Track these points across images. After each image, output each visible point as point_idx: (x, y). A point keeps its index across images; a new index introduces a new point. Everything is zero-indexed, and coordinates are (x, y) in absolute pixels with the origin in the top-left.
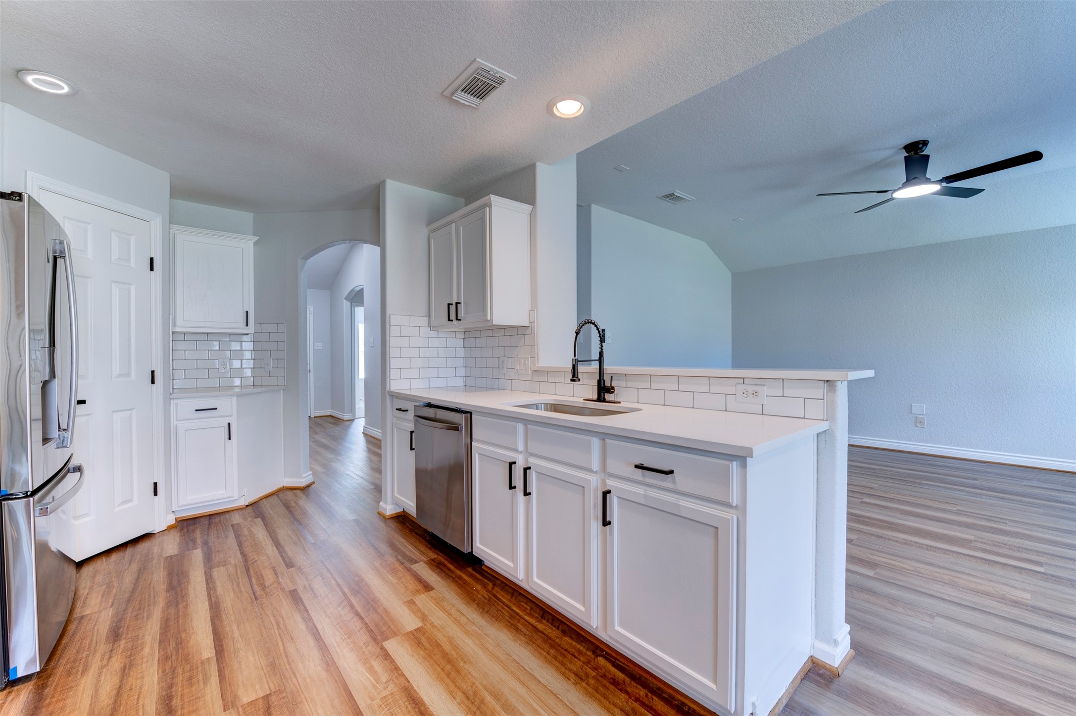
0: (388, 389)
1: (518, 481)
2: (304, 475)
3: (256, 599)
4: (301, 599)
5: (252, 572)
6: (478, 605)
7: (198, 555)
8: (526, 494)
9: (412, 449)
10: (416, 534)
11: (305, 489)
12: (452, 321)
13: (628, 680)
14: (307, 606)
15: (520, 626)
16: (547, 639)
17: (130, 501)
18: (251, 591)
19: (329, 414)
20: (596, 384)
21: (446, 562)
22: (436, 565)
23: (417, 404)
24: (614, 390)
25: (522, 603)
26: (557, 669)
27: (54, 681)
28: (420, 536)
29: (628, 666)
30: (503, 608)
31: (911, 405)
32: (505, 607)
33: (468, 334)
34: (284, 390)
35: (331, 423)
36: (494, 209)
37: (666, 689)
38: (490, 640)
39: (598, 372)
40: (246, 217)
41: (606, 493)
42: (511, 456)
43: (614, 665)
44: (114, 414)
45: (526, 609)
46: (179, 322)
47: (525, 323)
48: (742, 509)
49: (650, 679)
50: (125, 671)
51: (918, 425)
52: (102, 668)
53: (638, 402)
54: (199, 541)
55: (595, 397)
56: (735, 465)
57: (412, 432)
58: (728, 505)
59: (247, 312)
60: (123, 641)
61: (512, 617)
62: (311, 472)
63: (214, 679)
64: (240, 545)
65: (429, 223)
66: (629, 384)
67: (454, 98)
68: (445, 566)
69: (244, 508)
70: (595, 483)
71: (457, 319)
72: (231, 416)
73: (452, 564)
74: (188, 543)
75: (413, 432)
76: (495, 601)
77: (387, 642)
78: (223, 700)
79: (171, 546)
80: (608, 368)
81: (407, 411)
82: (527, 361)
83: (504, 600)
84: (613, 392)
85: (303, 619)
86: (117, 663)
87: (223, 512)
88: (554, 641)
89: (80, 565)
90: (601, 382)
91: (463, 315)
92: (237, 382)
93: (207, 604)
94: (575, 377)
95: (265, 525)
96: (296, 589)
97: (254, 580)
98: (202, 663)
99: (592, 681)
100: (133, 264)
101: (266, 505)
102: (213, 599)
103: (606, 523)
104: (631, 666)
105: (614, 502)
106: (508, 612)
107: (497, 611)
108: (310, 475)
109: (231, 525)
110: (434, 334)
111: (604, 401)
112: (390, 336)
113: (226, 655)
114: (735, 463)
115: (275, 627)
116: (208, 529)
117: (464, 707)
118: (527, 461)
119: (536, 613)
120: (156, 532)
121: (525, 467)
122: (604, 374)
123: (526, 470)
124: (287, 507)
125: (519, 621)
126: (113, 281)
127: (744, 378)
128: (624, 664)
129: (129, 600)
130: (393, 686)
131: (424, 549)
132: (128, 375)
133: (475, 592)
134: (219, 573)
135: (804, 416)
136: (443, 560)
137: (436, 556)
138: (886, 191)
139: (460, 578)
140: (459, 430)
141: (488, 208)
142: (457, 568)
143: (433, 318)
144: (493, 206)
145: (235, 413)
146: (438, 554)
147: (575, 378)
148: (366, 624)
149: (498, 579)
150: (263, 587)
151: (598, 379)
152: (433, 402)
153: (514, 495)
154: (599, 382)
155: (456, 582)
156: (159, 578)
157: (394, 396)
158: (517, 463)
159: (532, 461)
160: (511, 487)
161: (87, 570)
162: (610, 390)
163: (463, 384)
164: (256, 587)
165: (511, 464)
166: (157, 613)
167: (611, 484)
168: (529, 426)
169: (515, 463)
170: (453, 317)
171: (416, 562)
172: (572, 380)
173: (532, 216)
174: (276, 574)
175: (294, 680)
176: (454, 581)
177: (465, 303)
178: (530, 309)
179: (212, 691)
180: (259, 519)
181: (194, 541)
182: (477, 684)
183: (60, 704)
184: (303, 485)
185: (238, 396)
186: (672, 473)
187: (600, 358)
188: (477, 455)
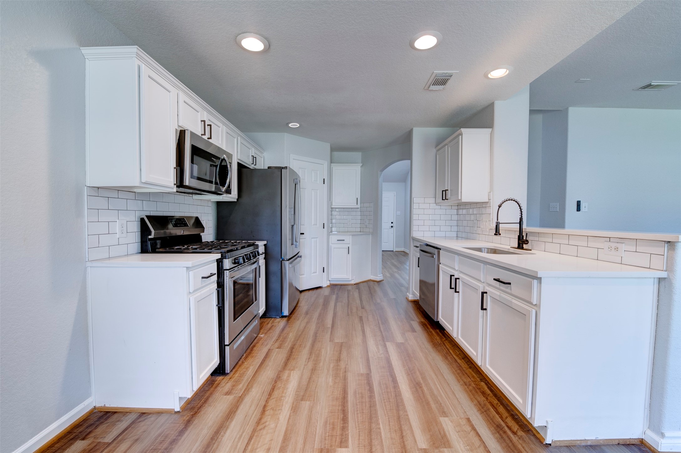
0: (412, 236)
2: (379, 276)
3: (348, 315)
4: (362, 320)
5: (349, 307)
6: (433, 344)
7: (334, 297)
8: (456, 291)
9: (418, 267)
10: (420, 310)
11: (379, 282)
12: (444, 200)
13: (491, 395)
14: (364, 322)
15: (449, 358)
16: (460, 367)
17: (316, 272)
18: (347, 312)
19: (403, 250)
20: (517, 238)
21: (428, 325)
22: (423, 325)
23: (422, 244)
24: (528, 242)
25: (456, 351)
26: (456, 377)
27: (291, 320)
28: (421, 311)
29: (497, 391)
30: (445, 349)
32: (446, 349)
33: (459, 207)
34: (372, 234)
35: (402, 255)
36: (464, 135)
37: (511, 406)
38: (431, 357)
39: (519, 230)
40: (358, 155)
41: (483, 293)
42: (452, 272)
43: (488, 388)
44: (312, 239)
45: (457, 353)
46: (334, 204)
47: (486, 200)
49: (505, 400)
50: (308, 323)
52: (302, 320)
53: (545, 251)
54: (335, 293)
55: (516, 246)
56: (535, 282)
57: (419, 258)
58: (532, 304)
59: (357, 198)
60: (308, 315)
61: (447, 353)
62: (382, 275)
63: (329, 333)
64: (348, 297)
65: (436, 146)
66: (541, 239)
67: (429, 89)
68: (426, 325)
69: (353, 285)
71: (446, 199)
72: (349, 244)
73: (430, 326)
74: (332, 292)
76: (443, 345)
77: (387, 343)
78: (330, 339)
79: (326, 292)
80: (526, 228)
81: (418, 247)
82: (486, 223)
83: (447, 346)
85: (361, 326)
86: (306, 320)
87: (346, 285)
88: (462, 368)
89: (301, 292)
91: (448, 197)
93: (333, 312)
95: (359, 292)
96: (362, 316)
97: (349, 309)
98: (327, 328)
99: (471, 388)
100: (318, 182)
101: (362, 285)
102: (335, 312)
103: (483, 309)
104: (498, 391)
105: (489, 299)
106: (446, 351)
107: (441, 349)
108: (381, 276)
109: (348, 290)
110: (438, 207)
111: (522, 248)
112: (413, 208)
113: (334, 328)
115: (351, 325)
116: (339, 289)
117: (406, 371)
118: (457, 275)
119: (461, 356)
120: (324, 286)
122: (523, 232)
123: (456, 279)
124: (369, 287)
125: (449, 356)
126: (312, 189)
127: (610, 238)
128: (495, 390)
129: (312, 305)
130: (383, 355)
131: (420, 317)
132: (316, 225)
133: (435, 339)
134: (339, 304)
135: (650, 267)
136: (427, 323)
137: (424, 321)
139: (431, 332)
140: (434, 258)
141: (460, 137)
142: (432, 328)
143: (437, 199)
145: (351, 243)
146: (426, 321)
147: (497, 233)
148: (383, 335)
149: (449, 338)
150: (351, 312)
151: (519, 235)
152: (429, 244)
153: (453, 293)
154: (519, 237)
155: (428, 333)
156: (321, 301)
157: (414, 239)
159: (460, 275)
160: (451, 288)
161: (303, 294)
162: (527, 242)
163: (456, 235)
164: (349, 312)
165: (452, 276)
166: (318, 311)
167: (485, 288)
168: (460, 257)
170: (444, 198)
171: (414, 321)
172: (495, 234)
173: (492, 134)
174: (357, 309)
175: (352, 341)
176: (427, 332)
177: (451, 190)
178: (489, 191)
179: (328, 336)
180: (357, 290)
181: (334, 292)
182: (416, 367)
183: (292, 325)
184: (378, 280)
185: (352, 235)
186: (510, 284)
187: (520, 222)
188: (441, 270)
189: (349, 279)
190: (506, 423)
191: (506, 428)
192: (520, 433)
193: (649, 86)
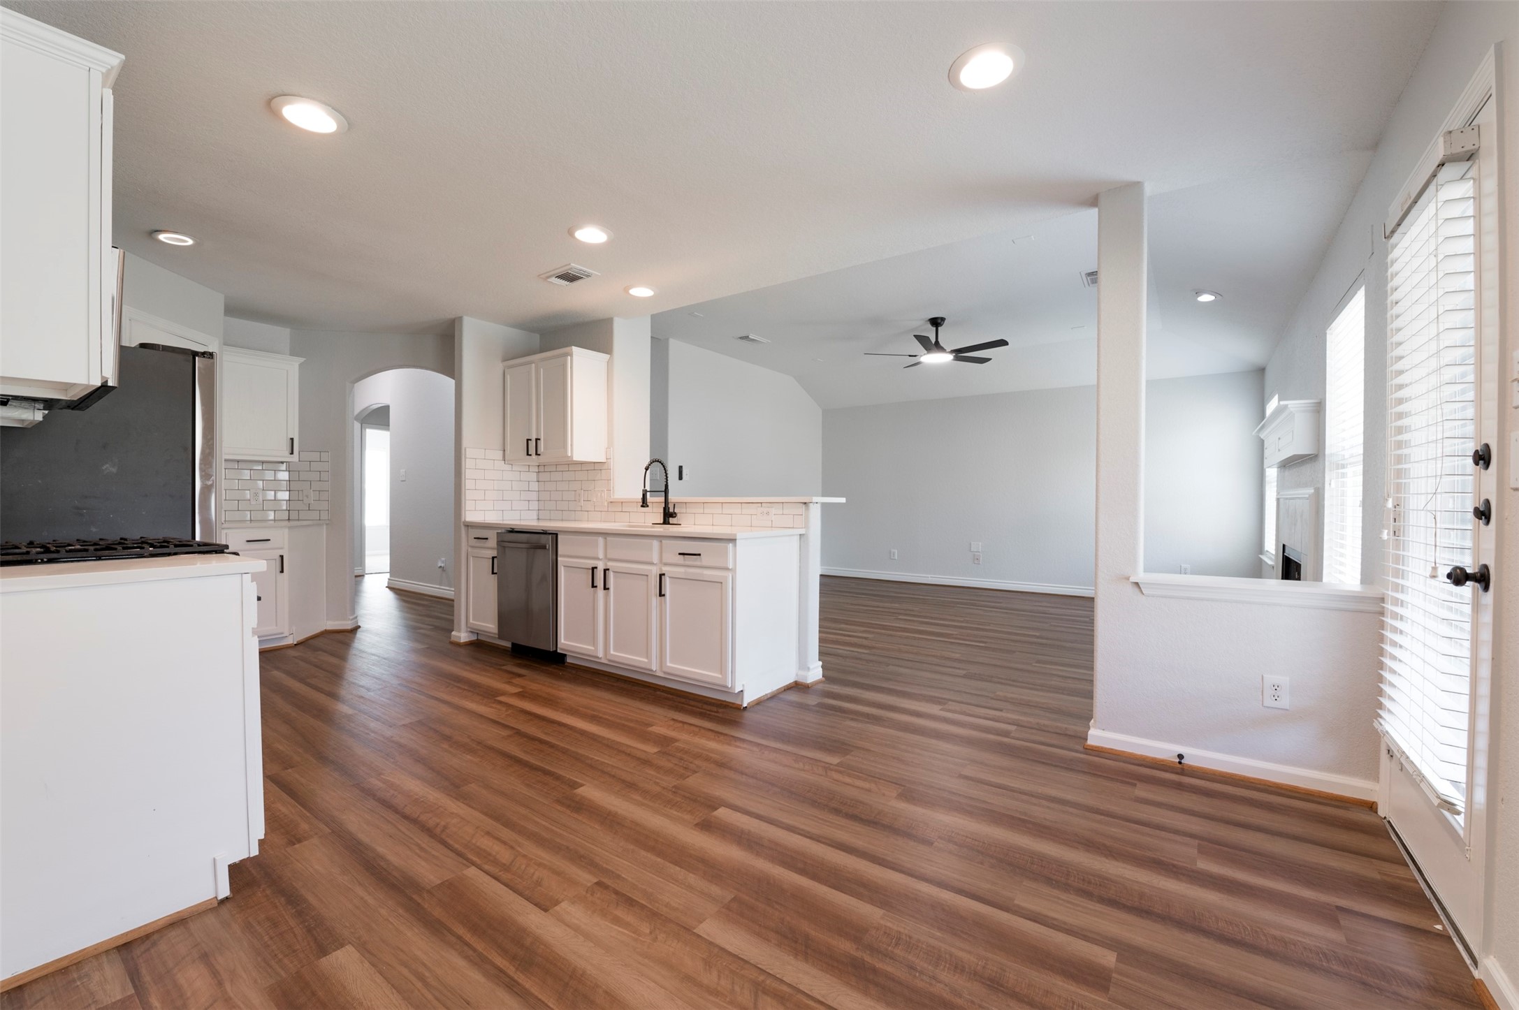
0: (463, 520)
1: (599, 582)
2: (351, 618)
6: (565, 680)
8: (606, 588)
9: (493, 573)
10: (497, 651)
11: (353, 631)
12: (530, 455)
20: (662, 510)
21: (532, 664)
22: (523, 666)
23: (499, 531)
24: (676, 515)
28: (501, 651)
30: (586, 680)
31: (970, 544)
33: (541, 468)
34: (327, 524)
36: (575, 357)
39: (664, 500)
40: (283, 334)
41: (661, 575)
42: (592, 563)
47: (602, 459)
48: (733, 570)
51: (976, 562)
53: (694, 524)
55: (662, 521)
56: (731, 545)
57: (493, 558)
58: (727, 569)
59: (292, 439)
64: (317, 667)
65: (505, 359)
66: (688, 510)
67: (547, 282)
69: (292, 647)
70: (654, 571)
71: (537, 454)
72: (281, 548)
75: (496, 557)
76: (580, 678)
80: (672, 498)
81: (487, 539)
82: (602, 492)
83: (587, 677)
84: (675, 517)
90: (666, 509)
91: (542, 450)
92: (271, 515)
94: (644, 503)
95: (331, 655)
101: (318, 644)
103: (661, 595)
105: (667, 582)
107: (581, 681)
108: (355, 618)
110: (508, 467)
111: (669, 524)
112: (465, 468)
114: (731, 544)
118: (606, 565)
121: (605, 568)
122: (669, 503)
123: (605, 570)
127: (762, 503)
131: (508, 659)
133: (562, 675)
135: (793, 526)
136: (528, 663)
137: (521, 661)
138: (915, 356)
139: (546, 670)
140: (546, 548)
141: (569, 357)
143: (508, 452)
144: (574, 356)
145: (287, 546)
146: (523, 660)
147: (644, 505)
148: (476, 693)
151: (664, 506)
152: (517, 528)
153: (595, 593)
154: (665, 509)
155: (544, 672)
157: (469, 526)
158: (598, 568)
159: (610, 564)
160: (593, 586)
162: (673, 515)
163: (536, 517)
165: (593, 569)
167: (665, 569)
168: (608, 539)
169: (596, 568)
170: (532, 451)
171: (503, 665)
172: (642, 506)
173: (610, 365)
176: (542, 671)
177: (545, 440)
178: (606, 446)
180: (321, 652)
184: (349, 627)
185: (290, 528)
186: (699, 555)
187: (666, 489)
188: (562, 568)
189: (282, 633)
190: (705, 709)
191: (708, 712)
192: (720, 710)
193: (746, 338)
